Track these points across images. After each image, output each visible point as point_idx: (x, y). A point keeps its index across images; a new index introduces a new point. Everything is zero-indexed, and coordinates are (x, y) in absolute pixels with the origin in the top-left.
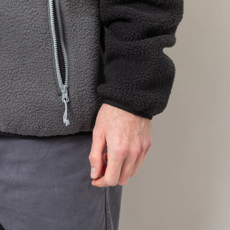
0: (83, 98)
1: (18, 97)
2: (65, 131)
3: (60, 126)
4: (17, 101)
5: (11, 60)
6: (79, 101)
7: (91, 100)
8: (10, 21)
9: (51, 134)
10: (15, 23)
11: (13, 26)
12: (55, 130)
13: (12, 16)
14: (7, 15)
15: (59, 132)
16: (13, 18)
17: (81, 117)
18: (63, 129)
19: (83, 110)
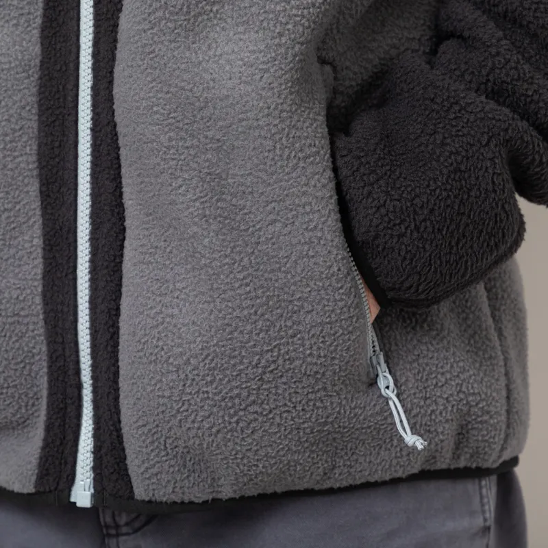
0: (422, 377)
1: (278, 420)
2: (386, 472)
3: (373, 459)
4: (274, 429)
5: (258, 327)
6: (417, 388)
7: (443, 380)
8: (269, 208)
9: (349, 481)
10: (281, 213)
11: (275, 221)
12: (361, 471)
13: (275, 196)
14: (262, 193)
15: (369, 474)
16: (275, 201)
17: (429, 431)
18: (380, 468)
19: (431, 408)
